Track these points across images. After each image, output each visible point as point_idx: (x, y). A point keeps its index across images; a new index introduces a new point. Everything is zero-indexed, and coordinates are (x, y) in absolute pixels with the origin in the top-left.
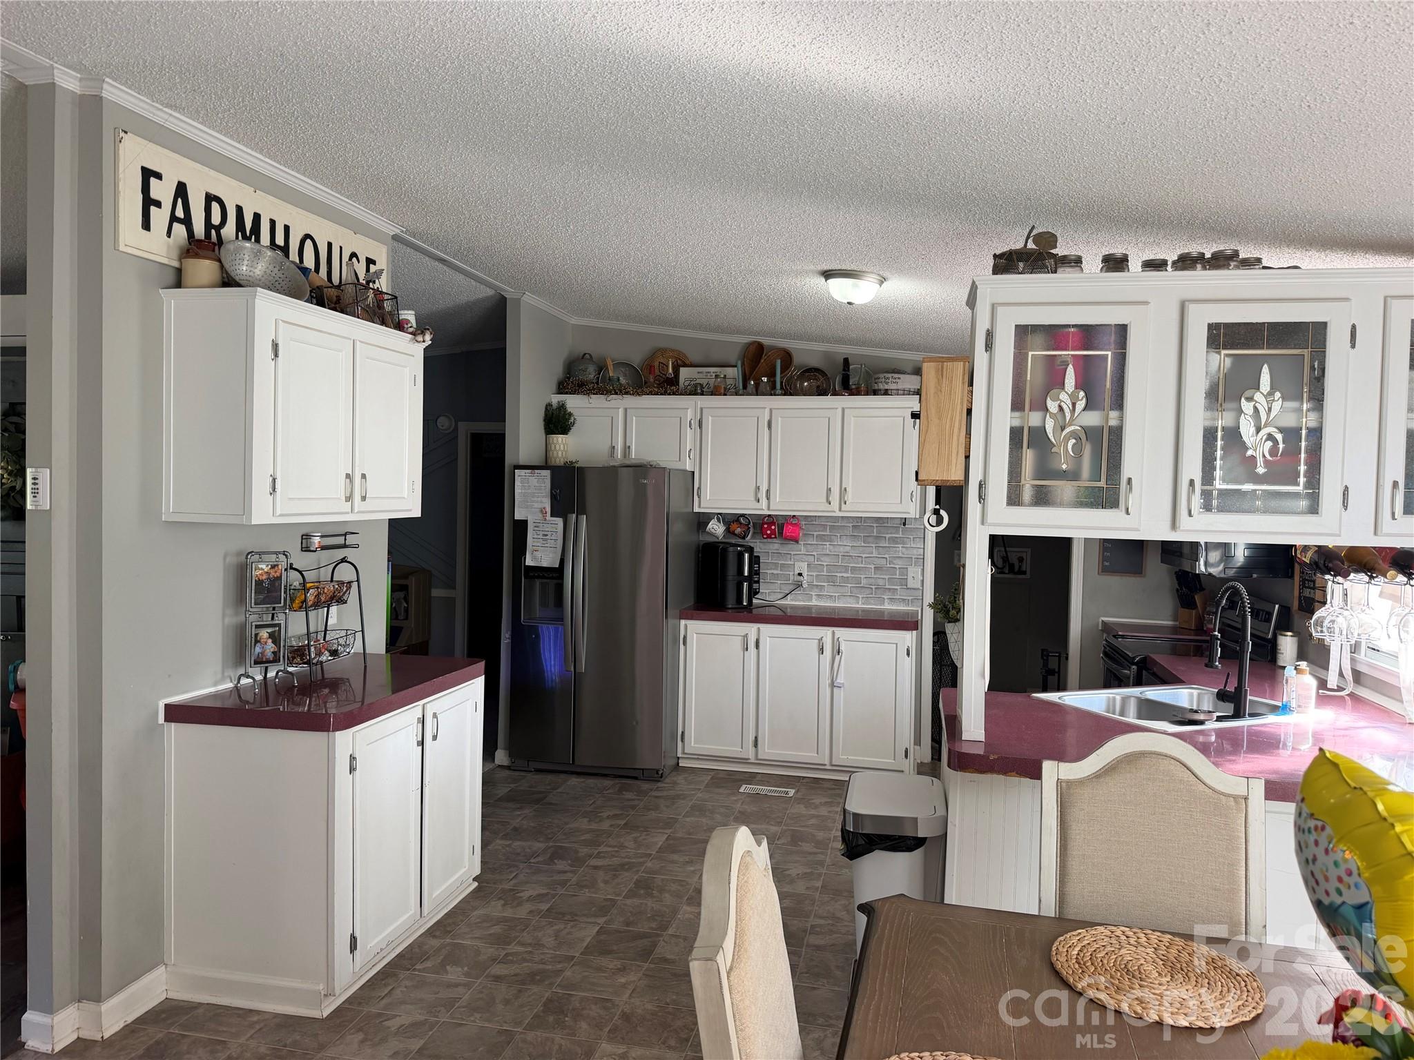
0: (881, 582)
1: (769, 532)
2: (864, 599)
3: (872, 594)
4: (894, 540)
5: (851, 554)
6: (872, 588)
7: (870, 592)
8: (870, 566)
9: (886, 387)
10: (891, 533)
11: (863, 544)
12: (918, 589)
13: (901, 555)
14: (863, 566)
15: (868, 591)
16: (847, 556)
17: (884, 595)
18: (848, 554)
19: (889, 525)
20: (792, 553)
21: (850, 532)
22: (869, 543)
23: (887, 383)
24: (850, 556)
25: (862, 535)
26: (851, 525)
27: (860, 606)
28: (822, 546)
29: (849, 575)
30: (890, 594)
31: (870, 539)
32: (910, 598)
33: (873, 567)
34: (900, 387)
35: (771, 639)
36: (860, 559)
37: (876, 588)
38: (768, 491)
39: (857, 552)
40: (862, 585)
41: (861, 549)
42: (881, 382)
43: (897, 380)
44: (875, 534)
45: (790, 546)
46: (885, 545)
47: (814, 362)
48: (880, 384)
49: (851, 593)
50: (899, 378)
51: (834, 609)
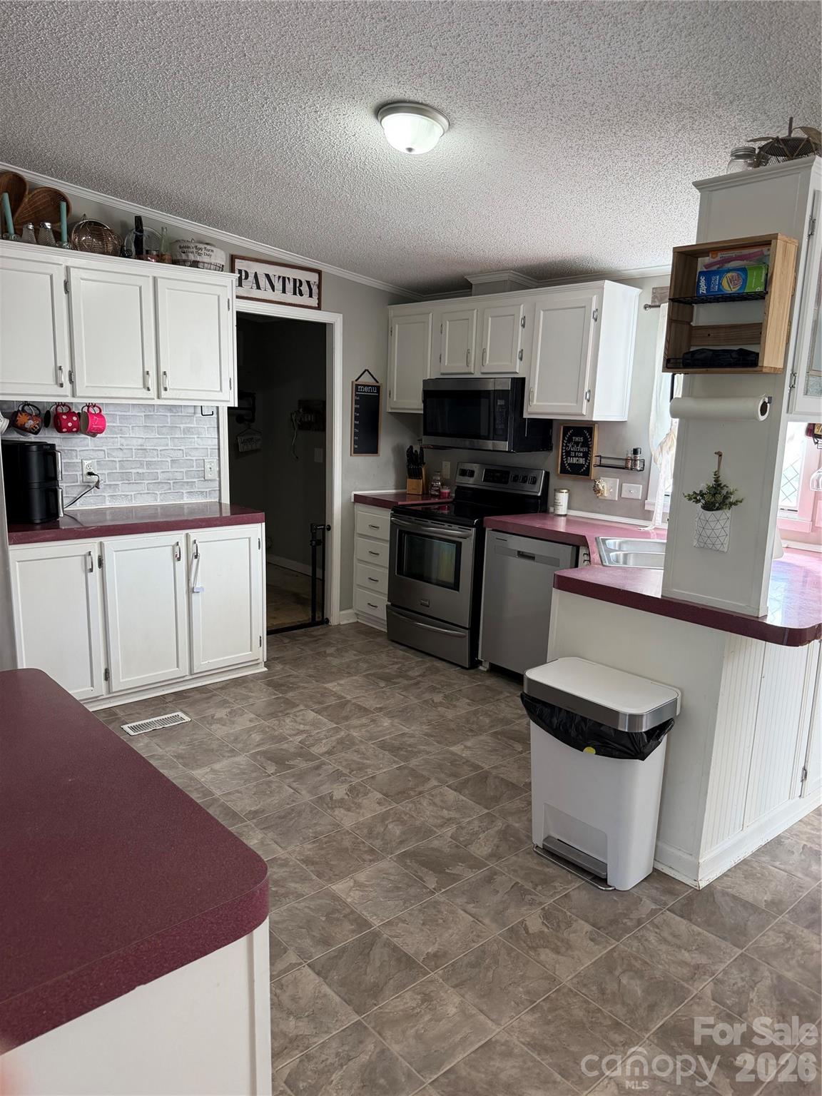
0: (178, 476)
1: (70, 424)
2: (163, 495)
3: (170, 489)
4: (187, 430)
5: (145, 447)
6: (169, 483)
7: (168, 487)
8: (167, 459)
9: (198, 259)
10: (186, 423)
11: (158, 436)
12: (215, 480)
13: (197, 446)
14: (159, 459)
15: (166, 487)
16: (141, 449)
17: (182, 489)
18: (142, 448)
19: (183, 414)
20: (78, 449)
21: (142, 422)
22: (163, 434)
23: (200, 255)
24: (145, 449)
25: (156, 425)
26: (143, 414)
27: (159, 503)
28: (112, 440)
29: (144, 471)
30: (188, 487)
31: (164, 430)
32: (208, 490)
33: (169, 460)
34: (213, 261)
35: (118, 553)
36: (155, 452)
37: (174, 483)
38: (71, 374)
39: (152, 444)
40: (159, 481)
41: (156, 441)
42: (192, 252)
43: (211, 253)
44: (169, 425)
45: (75, 441)
46: (180, 436)
47: (91, 216)
48: (190, 254)
49: (148, 490)
50: (212, 251)
51: (130, 510)
